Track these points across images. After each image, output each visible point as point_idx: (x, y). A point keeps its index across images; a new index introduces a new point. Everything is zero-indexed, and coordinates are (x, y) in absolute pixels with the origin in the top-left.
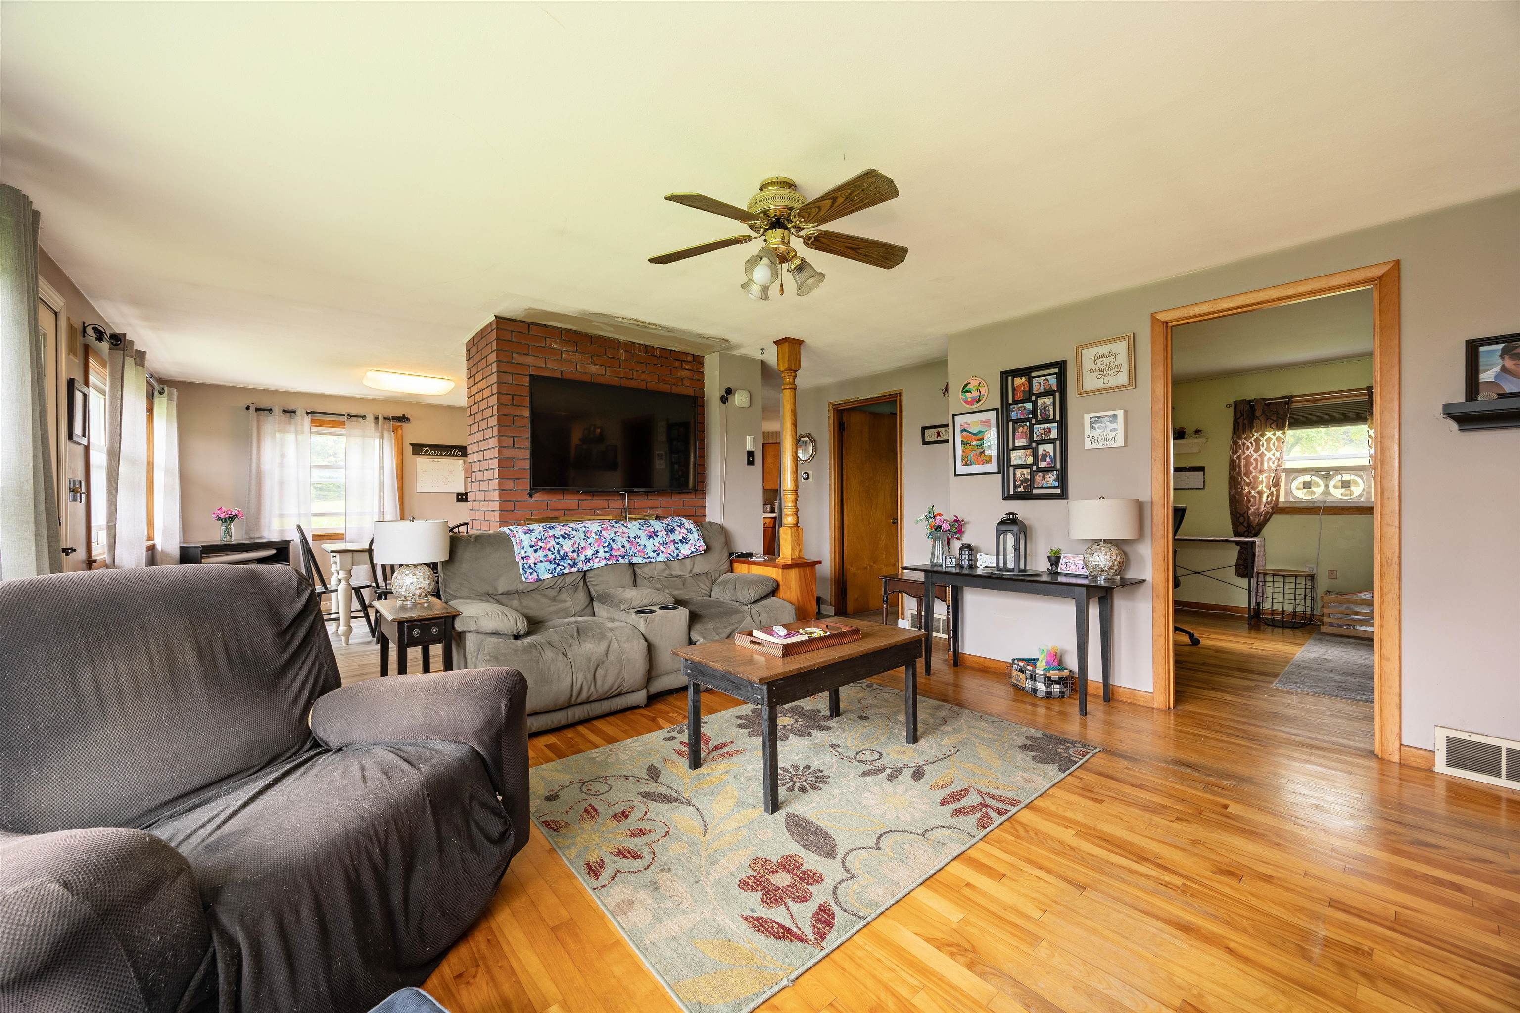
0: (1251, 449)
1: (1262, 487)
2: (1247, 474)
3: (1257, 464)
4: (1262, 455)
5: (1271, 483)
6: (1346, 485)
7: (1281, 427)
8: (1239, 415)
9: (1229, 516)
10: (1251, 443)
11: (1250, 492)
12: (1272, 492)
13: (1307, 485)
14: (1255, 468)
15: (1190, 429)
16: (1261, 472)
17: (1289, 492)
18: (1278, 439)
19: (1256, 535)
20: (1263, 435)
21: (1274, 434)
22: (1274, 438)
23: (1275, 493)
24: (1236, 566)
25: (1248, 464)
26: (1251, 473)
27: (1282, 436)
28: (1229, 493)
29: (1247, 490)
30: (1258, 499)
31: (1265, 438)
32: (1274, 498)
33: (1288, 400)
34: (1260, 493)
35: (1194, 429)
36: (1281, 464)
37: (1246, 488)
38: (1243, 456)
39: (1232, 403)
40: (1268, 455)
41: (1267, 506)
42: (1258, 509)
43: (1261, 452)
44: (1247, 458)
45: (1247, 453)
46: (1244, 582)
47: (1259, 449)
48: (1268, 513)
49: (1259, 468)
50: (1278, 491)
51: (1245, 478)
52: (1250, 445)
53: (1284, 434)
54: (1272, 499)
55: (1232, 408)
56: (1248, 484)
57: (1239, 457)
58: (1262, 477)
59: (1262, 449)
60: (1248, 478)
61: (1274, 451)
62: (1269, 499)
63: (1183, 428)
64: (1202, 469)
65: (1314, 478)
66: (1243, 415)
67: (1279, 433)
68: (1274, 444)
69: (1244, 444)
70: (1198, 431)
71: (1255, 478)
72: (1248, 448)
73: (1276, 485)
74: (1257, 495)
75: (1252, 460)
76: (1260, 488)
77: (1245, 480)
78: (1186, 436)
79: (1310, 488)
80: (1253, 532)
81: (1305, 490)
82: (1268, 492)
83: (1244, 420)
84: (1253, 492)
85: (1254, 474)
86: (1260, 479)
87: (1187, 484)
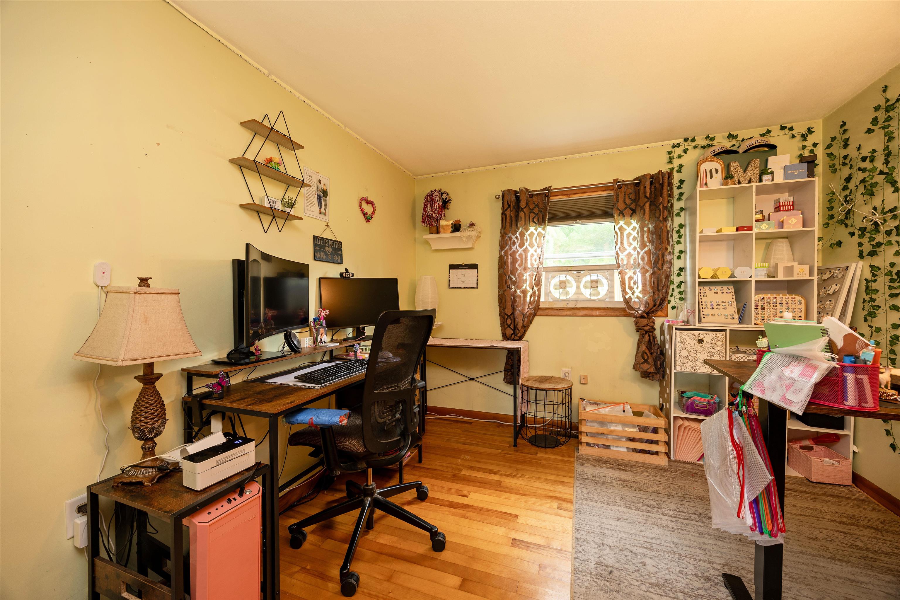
0: (517, 245)
1: (526, 286)
2: (513, 272)
3: (522, 261)
4: (526, 251)
5: (533, 282)
6: (594, 284)
7: (541, 222)
8: (506, 206)
9: (499, 318)
10: (517, 238)
11: (515, 292)
12: (535, 292)
13: (563, 285)
14: (520, 265)
15: (464, 223)
16: (525, 269)
17: (548, 293)
18: (539, 234)
19: (520, 338)
20: (527, 230)
21: (536, 229)
22: (536, 233)
23: (537, 292)
24: (505, 371)
25: (514, 260)
26: (517, 270)
27: (543, 232)
28: (499, 292)
29: (513, 290)
30: (522, 299)
31: (529, 232)
32: (536, 298)
33: (547, 193)
34: (524, 292)
35: (469, 222)
36: (542, 261)
37: (513, 287)
38: (510, 252)
39: (501, 195)
40: (531, 251)
41: (531, 307)
42: (524, 309)
43: (525, 247)
44: (515, 253)
45: (514, 248)
46: (510, 389)
47: (524, 245)
48: (531, 314)
49: (523, 265)
50: (539, 290)
51: (512, 276)
52: (516, 240)
53: (544, 229)
54: (534, 299)
55: (501, 198)
56: (514, 283)
57: (506, 253)
58: (526, 276)
59: (526, 245)
60: (514, 276)
61: (536, 247)
62: (532, 299)
63: (458, 221)
64: (475, 266)
65: (569, 278)
66: (509, 206)
67: (540, 229)
68: (536, 239)
69: (510, 238)
70: (472, 225)
71: (520, 275)
72: (514, 243)
73: (538, 284)
74: (522, 295)
75: (517, 256)
76: (524, 287)
77: (511, 278)
78: (461, 229)
79: (565, 288)
80: (519, 335)
81: (561, 290)
82: (531, 292)
83: (511, 211)
84: (518, 291)
85: (519, 271)
86: (524, 278)
87: (463, 282)
